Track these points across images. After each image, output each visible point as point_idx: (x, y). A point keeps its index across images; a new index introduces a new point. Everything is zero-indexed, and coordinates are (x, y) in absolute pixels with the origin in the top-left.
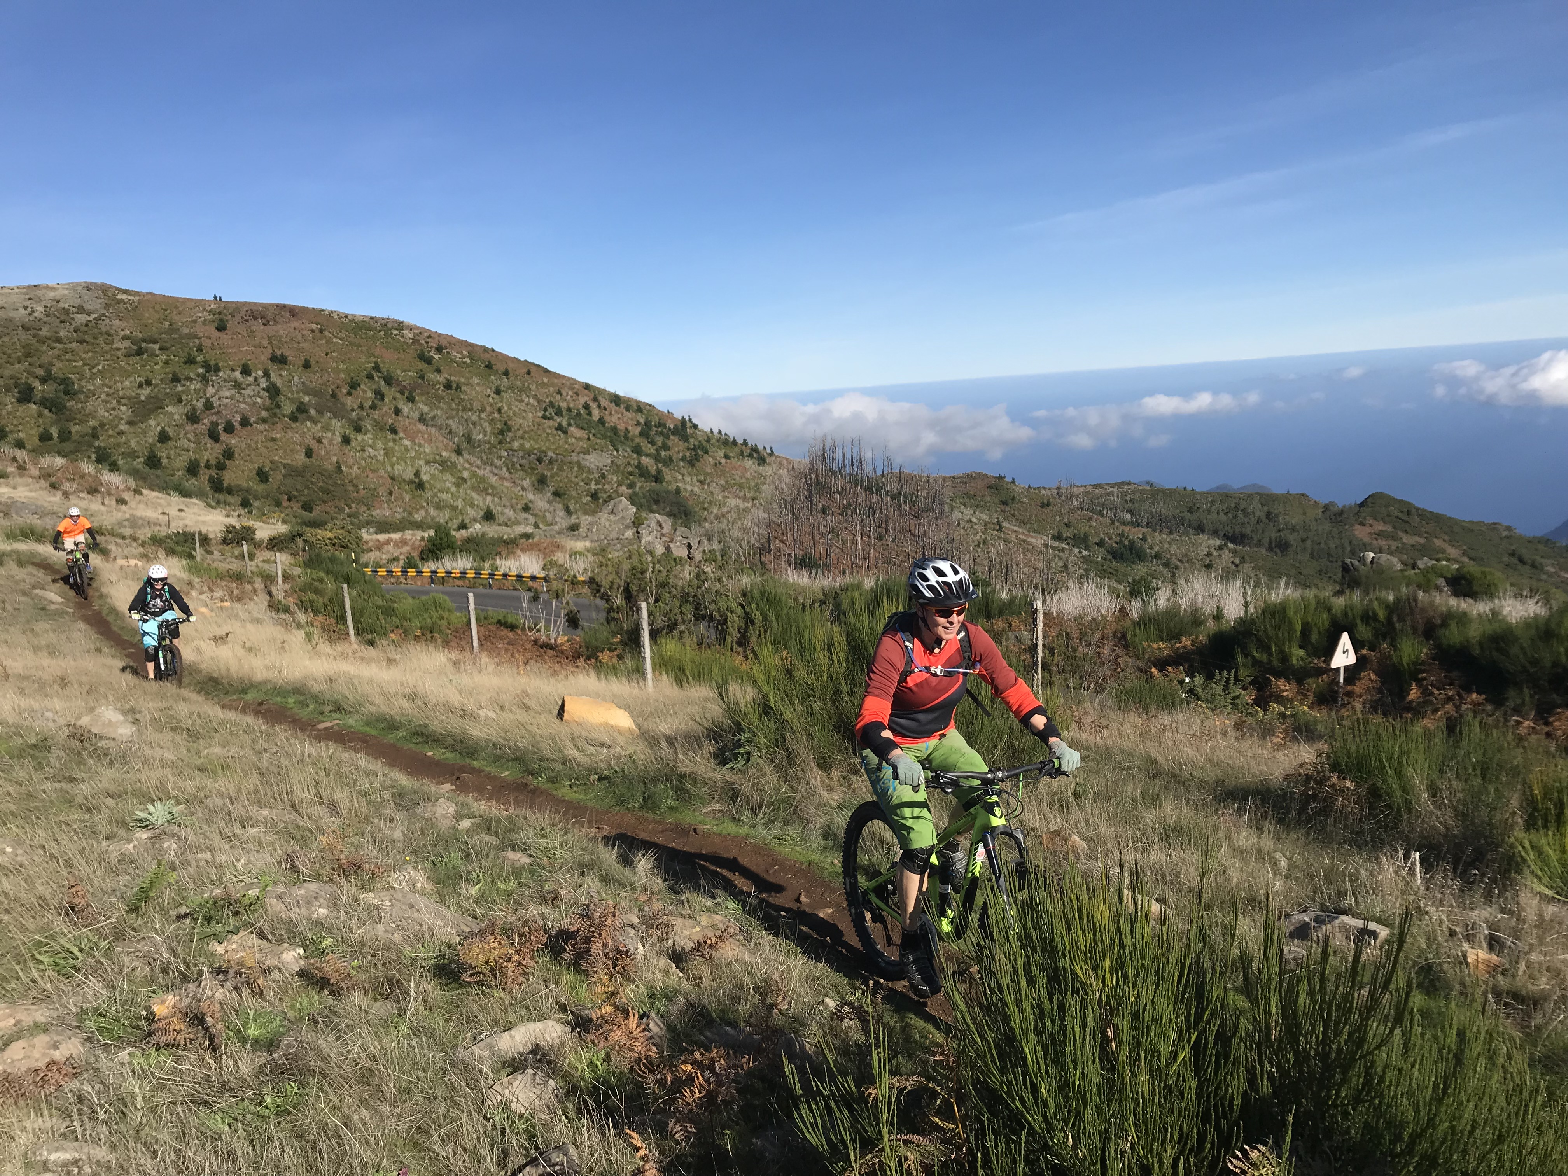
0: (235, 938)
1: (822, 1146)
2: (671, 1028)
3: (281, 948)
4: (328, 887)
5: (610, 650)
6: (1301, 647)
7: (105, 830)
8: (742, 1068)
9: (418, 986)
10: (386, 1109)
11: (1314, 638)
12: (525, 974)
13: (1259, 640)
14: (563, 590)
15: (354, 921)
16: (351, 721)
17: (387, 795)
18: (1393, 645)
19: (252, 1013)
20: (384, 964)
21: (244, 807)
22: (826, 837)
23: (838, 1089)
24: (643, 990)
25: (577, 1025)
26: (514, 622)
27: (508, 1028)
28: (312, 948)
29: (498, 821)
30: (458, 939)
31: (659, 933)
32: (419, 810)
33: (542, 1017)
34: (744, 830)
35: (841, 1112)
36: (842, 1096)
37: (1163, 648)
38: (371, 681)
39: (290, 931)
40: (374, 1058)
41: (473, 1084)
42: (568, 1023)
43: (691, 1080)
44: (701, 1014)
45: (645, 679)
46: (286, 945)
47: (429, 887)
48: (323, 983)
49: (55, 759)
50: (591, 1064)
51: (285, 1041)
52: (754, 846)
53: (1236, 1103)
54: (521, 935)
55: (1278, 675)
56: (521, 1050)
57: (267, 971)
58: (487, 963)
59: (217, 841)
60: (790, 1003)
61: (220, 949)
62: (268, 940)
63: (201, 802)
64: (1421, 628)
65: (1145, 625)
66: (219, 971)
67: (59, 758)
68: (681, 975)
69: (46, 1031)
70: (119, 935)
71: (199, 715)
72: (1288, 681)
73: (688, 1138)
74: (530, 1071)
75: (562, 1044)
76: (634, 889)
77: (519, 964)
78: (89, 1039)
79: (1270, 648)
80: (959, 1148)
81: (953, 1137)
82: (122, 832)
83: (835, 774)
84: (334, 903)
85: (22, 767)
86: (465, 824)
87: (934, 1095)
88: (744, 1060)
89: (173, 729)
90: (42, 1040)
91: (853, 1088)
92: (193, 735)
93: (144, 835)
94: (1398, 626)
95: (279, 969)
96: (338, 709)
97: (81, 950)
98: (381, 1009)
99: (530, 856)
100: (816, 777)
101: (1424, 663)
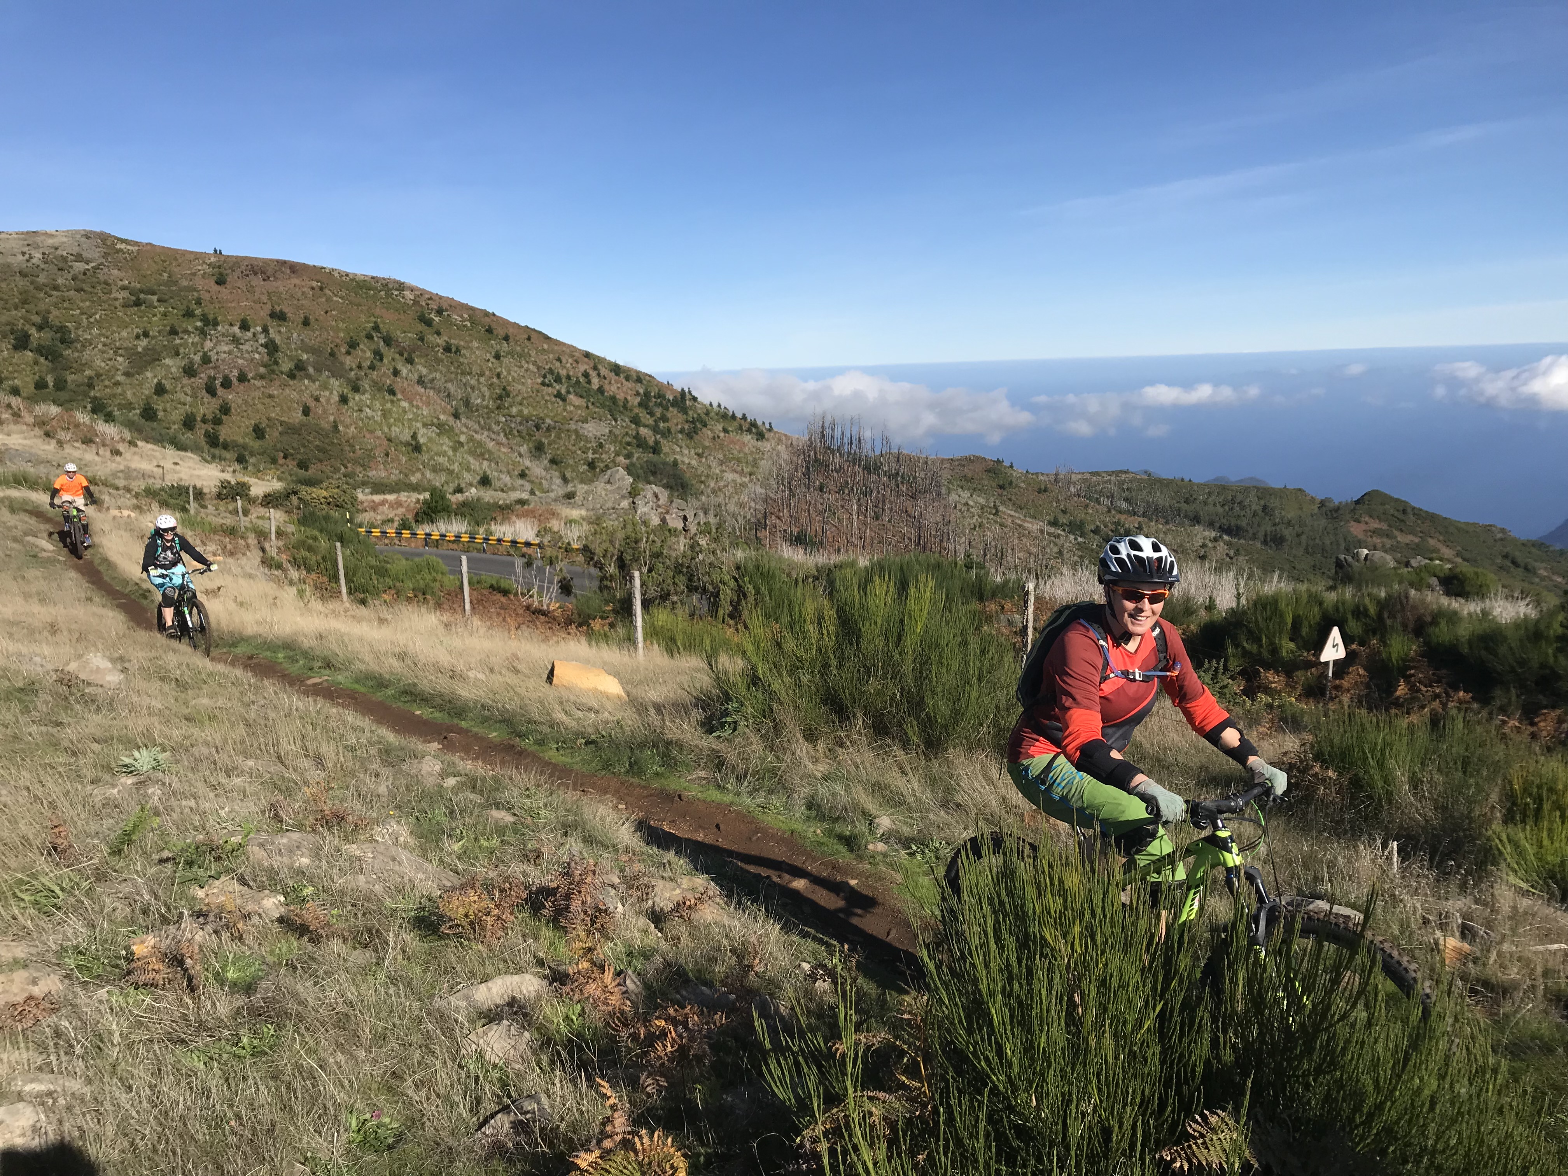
0: (217, 883)
1: (790, 1100)
2: (647, 986)
3: (261, 895)
4: (310, 837)
5: (602, 618)
6: (1291, 640)
7: (89, 774)
8: (715, 1024)
9: (397, 936)
10: (362, 1054)
11: (1305, 631)
12: (504, 928)
13: (1250, 632)
14: (557, 557)
15: (335, 871)
16: (340, 678)
17: (373, 751)
18: (1383, 641)
19: (231, 956)
20: (364, 914)
21: (230, 756)
22: (810, 806)
23: (808, 1046)
24: (621, 948)
25: (555, 980)
26: (507, 587)
27: (485, 979)
28: (292, 895)
29: (484, 780)
30: (439, 892)
31: (639, 893)
32: (405, 767)
33: (519, 971)
34: (728, 798)
35: (809, 1068)
36: (811, 1053)
38: (361, 639)
39: (271, 878)
40: (351, 1004)
41: (448, 1032)
42: (545, 977)
43: (664, 1034)
44: (677, 973)
45: (636, 648)
46: (267, 892)
47: (411, 841)
48: (302, 930)
49: (43, 703)
50: (567, 1018)
51: (263, 984)
52: (738, 813)
53: (1198, 1069)
54: (502, 891)
55: (1267, 667)
56: (498, 1002)
57: (247, 917)
58: (466, 916)
59: (201, 788)
60: (766, 965)
61: (200, 893)
62: (249, 886)
63: (187, 750)
64: (1411, 626)
66: (199, 914)
67: (46, 702)
68: (660, 935)
69: (26, 966)
70: (101, 876)
71: (188, 665)
72: (1277, 673)
73: (659, 1092)
74: (505, 1022)
75: (539, 998)
76: (617, 850)
77: (499, 918)
78: (68, 976)
79: (1260, 640)
80: (924, 1106)
81: (919, 1095)
82: (107, 777)
83: (821, 746)
84: (316, 854)
85: (9, 709)
86: (451, 782)
87: (903, 1053)
88: (717, 1017)
89: (162, 679)
90: (21, 975)
91: (822, 1044)
92: (181, 685)
93: (130, 781)
94: (1389, 622)
95: (260, 915)
96: (328, 665)
97: (62, 889)
98: (360, 957)
99: (515, 815)
100: (802, 748)
101: (1413, 660)
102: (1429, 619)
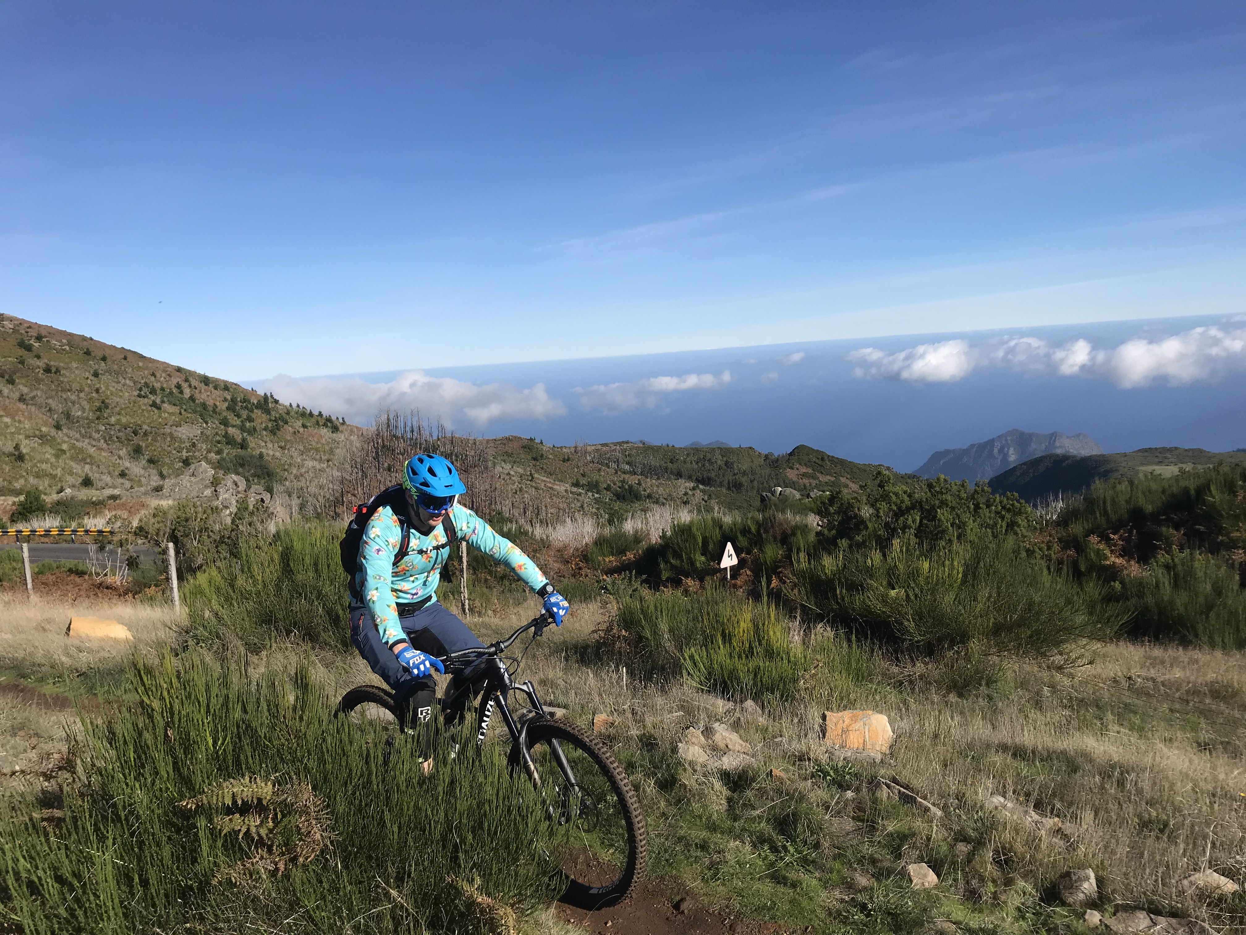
5: (156, 586)
6: (702, 555)
11: (711, 546)
13: (674, 551)
14: (127, 540)
18: (761, 550)
26: (84, 569)
37: (611, 560)
45: (173, 606)
55: (687, 577)
64: (779, 537)
65: (601, 544)
72: (693, 579)
79: (682, 556)
94: (764, 536)
101: (780, 561)
102: (789, 532)
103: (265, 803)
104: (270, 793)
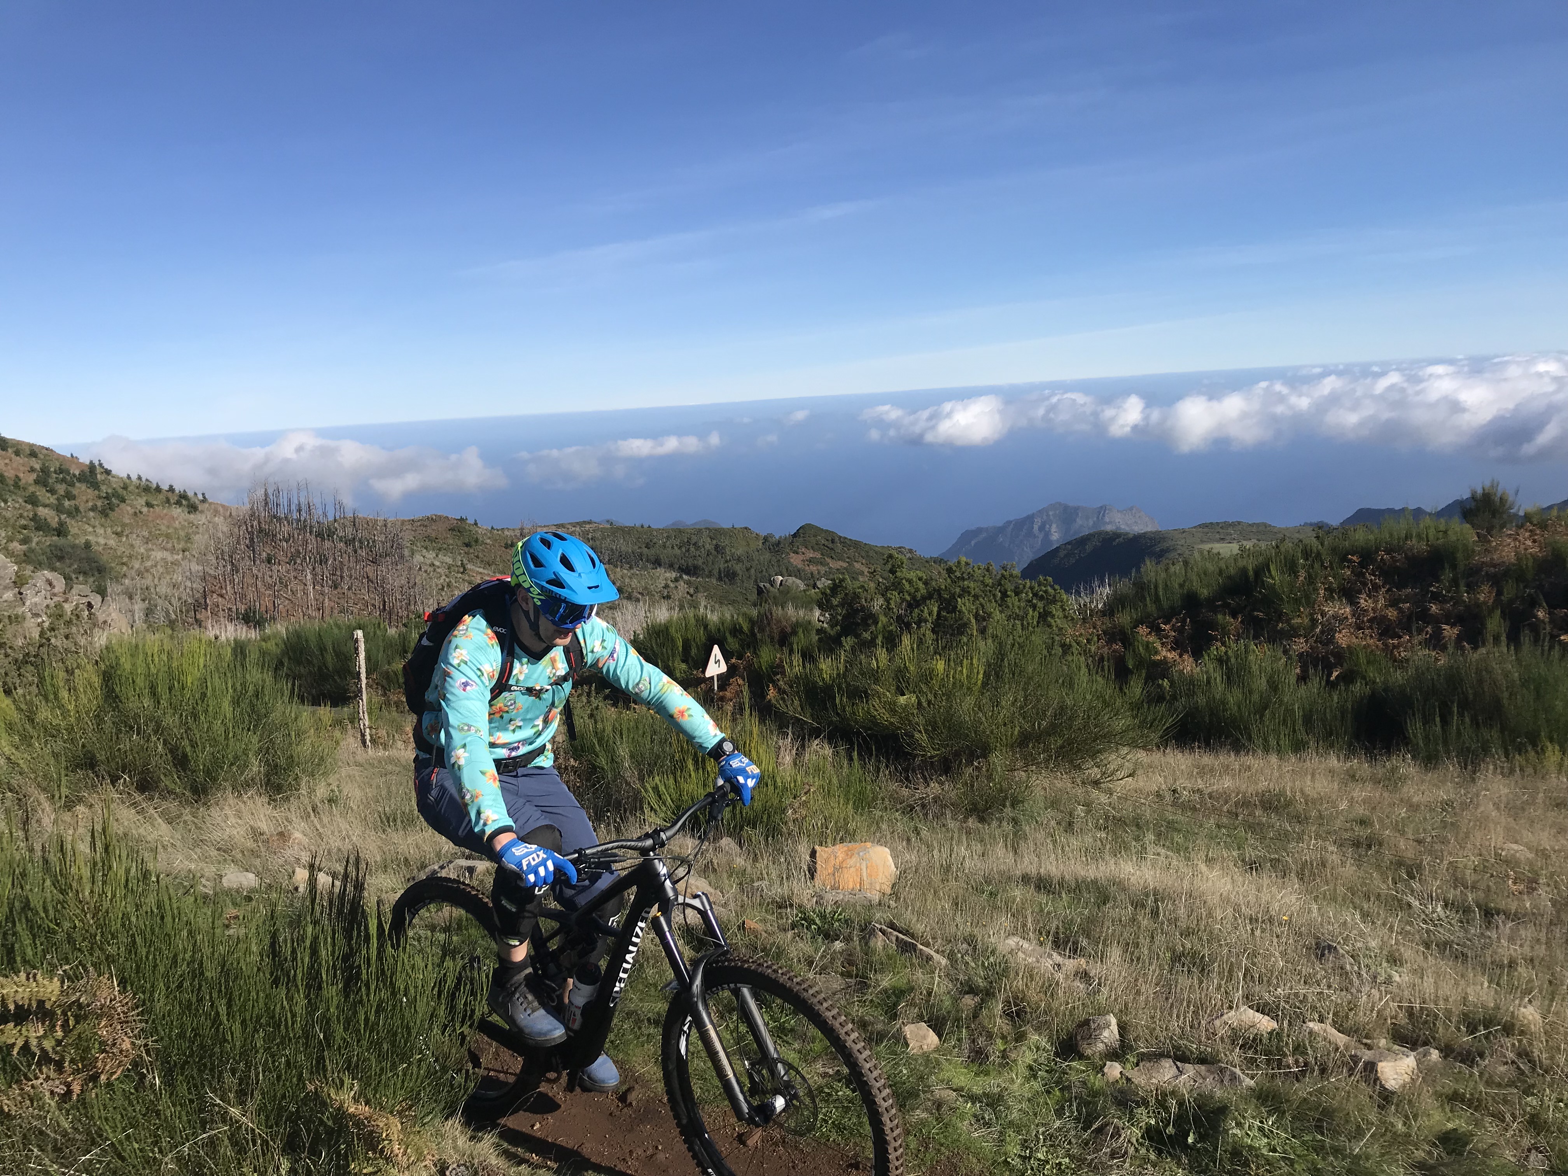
11: (694, 652)
18: (755, 653)
64: (777, 637)
94: (759, 636)
102: (789, 630)
103: (48, 1006)
104: (57, 992)
